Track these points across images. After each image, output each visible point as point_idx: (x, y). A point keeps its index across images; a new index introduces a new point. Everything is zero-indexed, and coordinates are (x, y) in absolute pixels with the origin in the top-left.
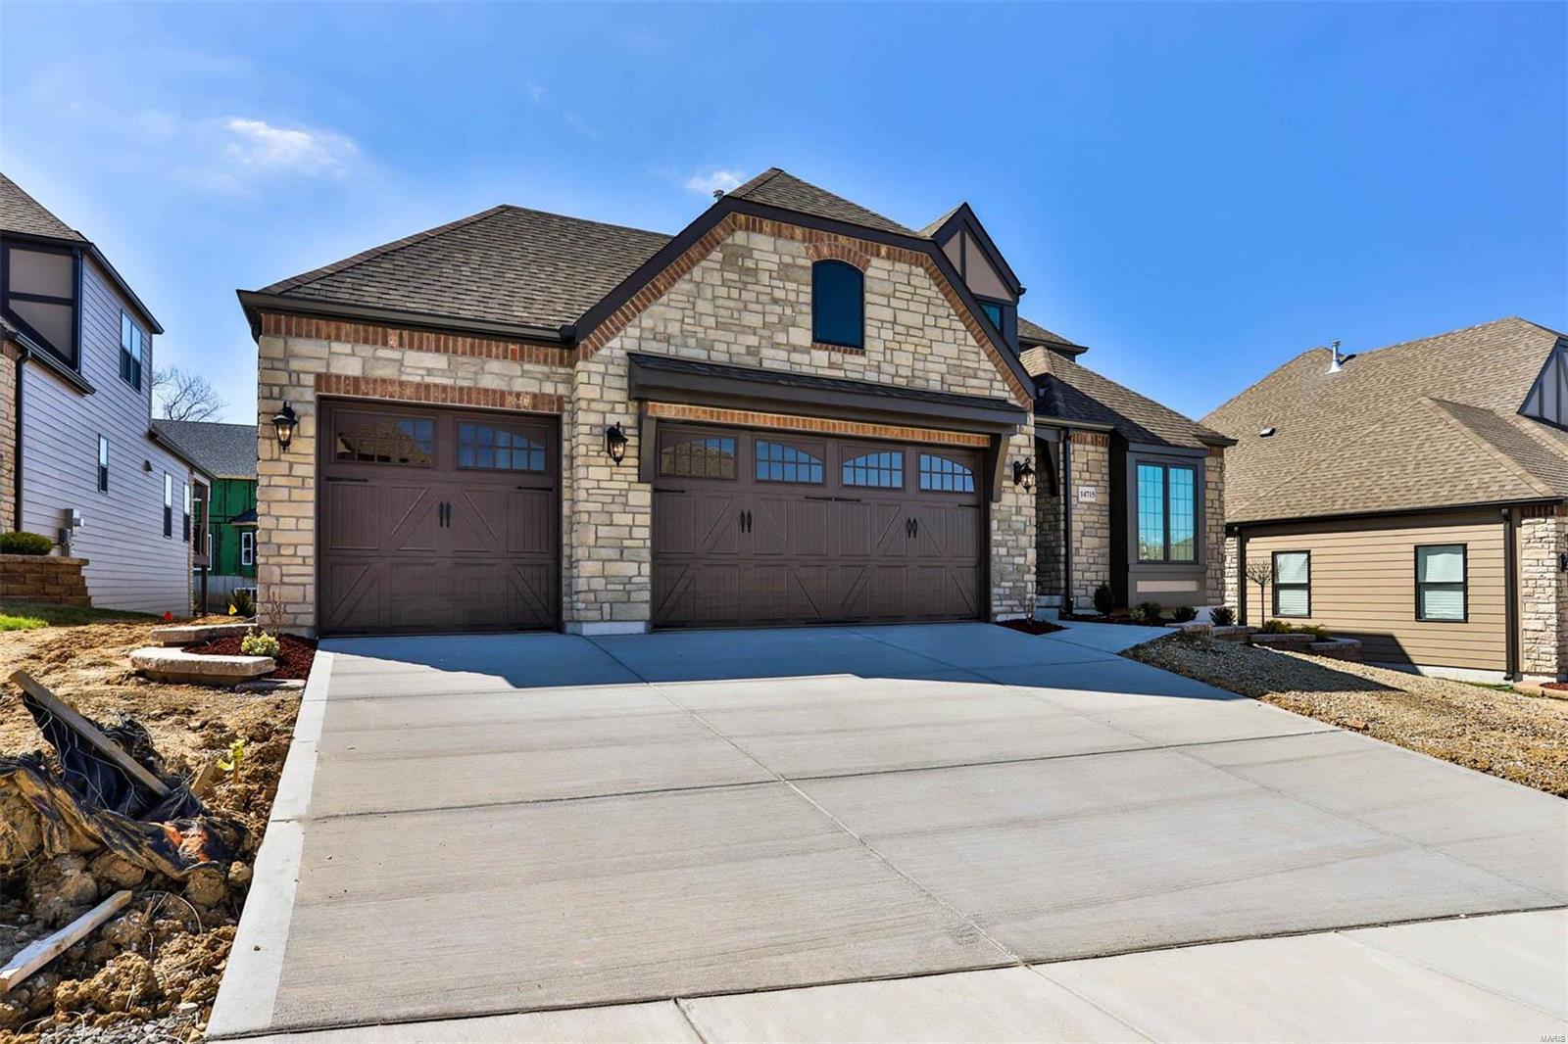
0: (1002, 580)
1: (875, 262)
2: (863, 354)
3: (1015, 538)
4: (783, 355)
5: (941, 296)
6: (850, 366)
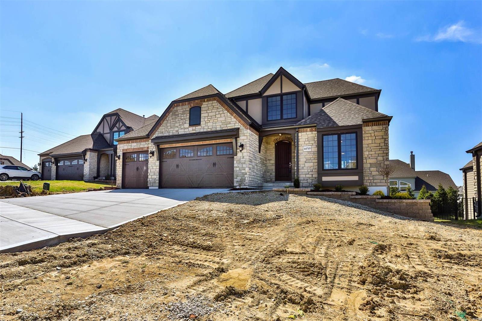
0: (237, 177)
1: (204, 103)
2: (200, 126)
3: (242, 165)
4: (183, 130)
5: (220, 106)
6: (198, 129)
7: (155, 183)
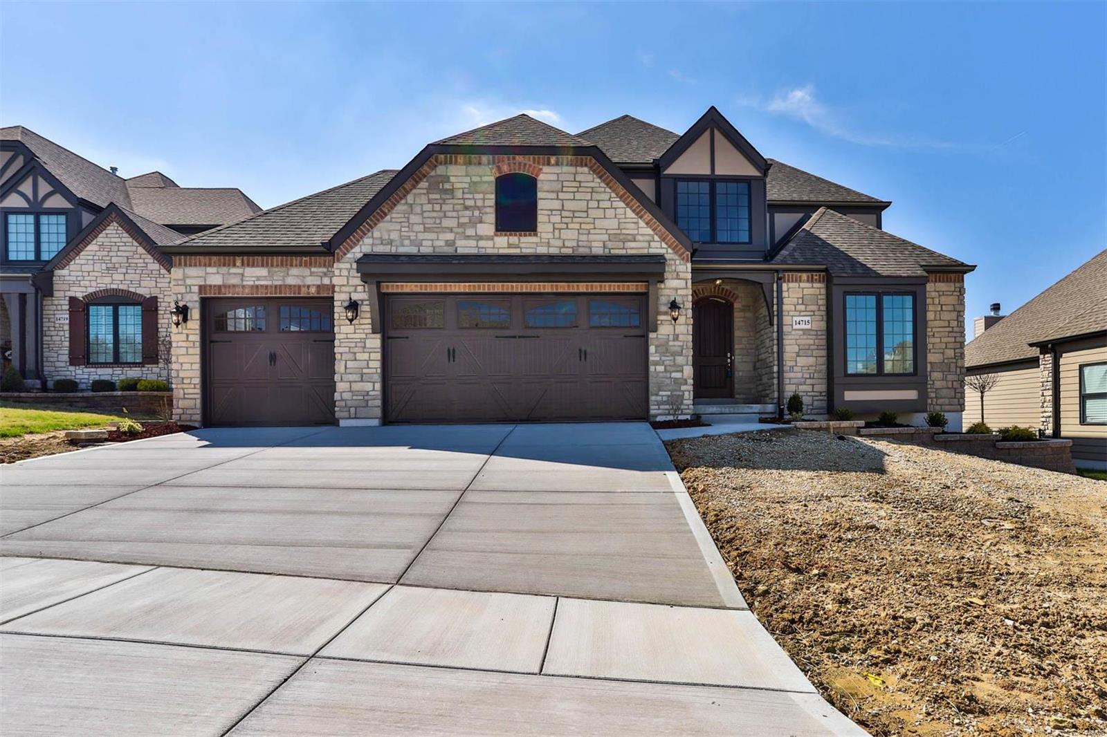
0: (660, 390)
1: (546, 169)
2: (536, 235)
3: (672, 358)
4: (473, 243)
5: (603, 185)
6: (526, 245)
7: (367, 406)
